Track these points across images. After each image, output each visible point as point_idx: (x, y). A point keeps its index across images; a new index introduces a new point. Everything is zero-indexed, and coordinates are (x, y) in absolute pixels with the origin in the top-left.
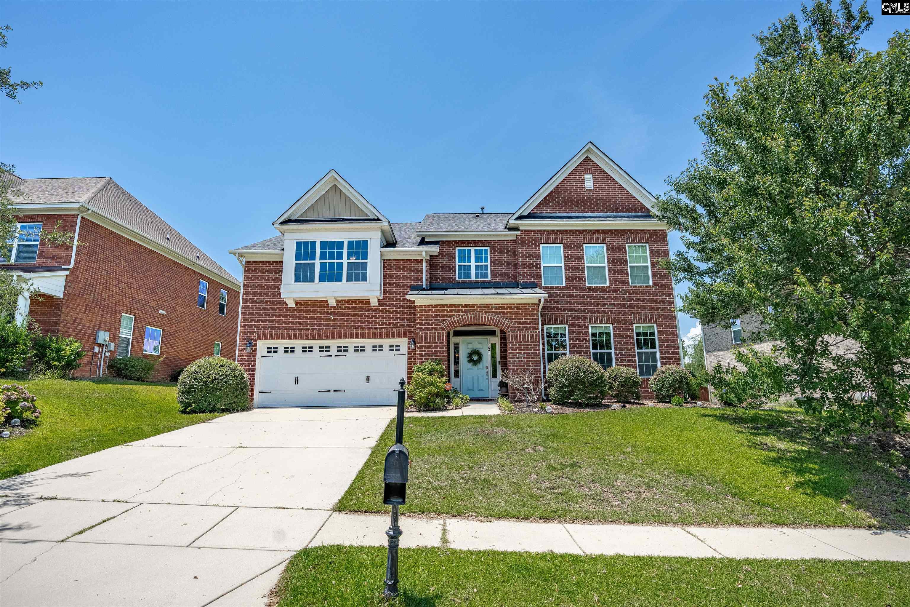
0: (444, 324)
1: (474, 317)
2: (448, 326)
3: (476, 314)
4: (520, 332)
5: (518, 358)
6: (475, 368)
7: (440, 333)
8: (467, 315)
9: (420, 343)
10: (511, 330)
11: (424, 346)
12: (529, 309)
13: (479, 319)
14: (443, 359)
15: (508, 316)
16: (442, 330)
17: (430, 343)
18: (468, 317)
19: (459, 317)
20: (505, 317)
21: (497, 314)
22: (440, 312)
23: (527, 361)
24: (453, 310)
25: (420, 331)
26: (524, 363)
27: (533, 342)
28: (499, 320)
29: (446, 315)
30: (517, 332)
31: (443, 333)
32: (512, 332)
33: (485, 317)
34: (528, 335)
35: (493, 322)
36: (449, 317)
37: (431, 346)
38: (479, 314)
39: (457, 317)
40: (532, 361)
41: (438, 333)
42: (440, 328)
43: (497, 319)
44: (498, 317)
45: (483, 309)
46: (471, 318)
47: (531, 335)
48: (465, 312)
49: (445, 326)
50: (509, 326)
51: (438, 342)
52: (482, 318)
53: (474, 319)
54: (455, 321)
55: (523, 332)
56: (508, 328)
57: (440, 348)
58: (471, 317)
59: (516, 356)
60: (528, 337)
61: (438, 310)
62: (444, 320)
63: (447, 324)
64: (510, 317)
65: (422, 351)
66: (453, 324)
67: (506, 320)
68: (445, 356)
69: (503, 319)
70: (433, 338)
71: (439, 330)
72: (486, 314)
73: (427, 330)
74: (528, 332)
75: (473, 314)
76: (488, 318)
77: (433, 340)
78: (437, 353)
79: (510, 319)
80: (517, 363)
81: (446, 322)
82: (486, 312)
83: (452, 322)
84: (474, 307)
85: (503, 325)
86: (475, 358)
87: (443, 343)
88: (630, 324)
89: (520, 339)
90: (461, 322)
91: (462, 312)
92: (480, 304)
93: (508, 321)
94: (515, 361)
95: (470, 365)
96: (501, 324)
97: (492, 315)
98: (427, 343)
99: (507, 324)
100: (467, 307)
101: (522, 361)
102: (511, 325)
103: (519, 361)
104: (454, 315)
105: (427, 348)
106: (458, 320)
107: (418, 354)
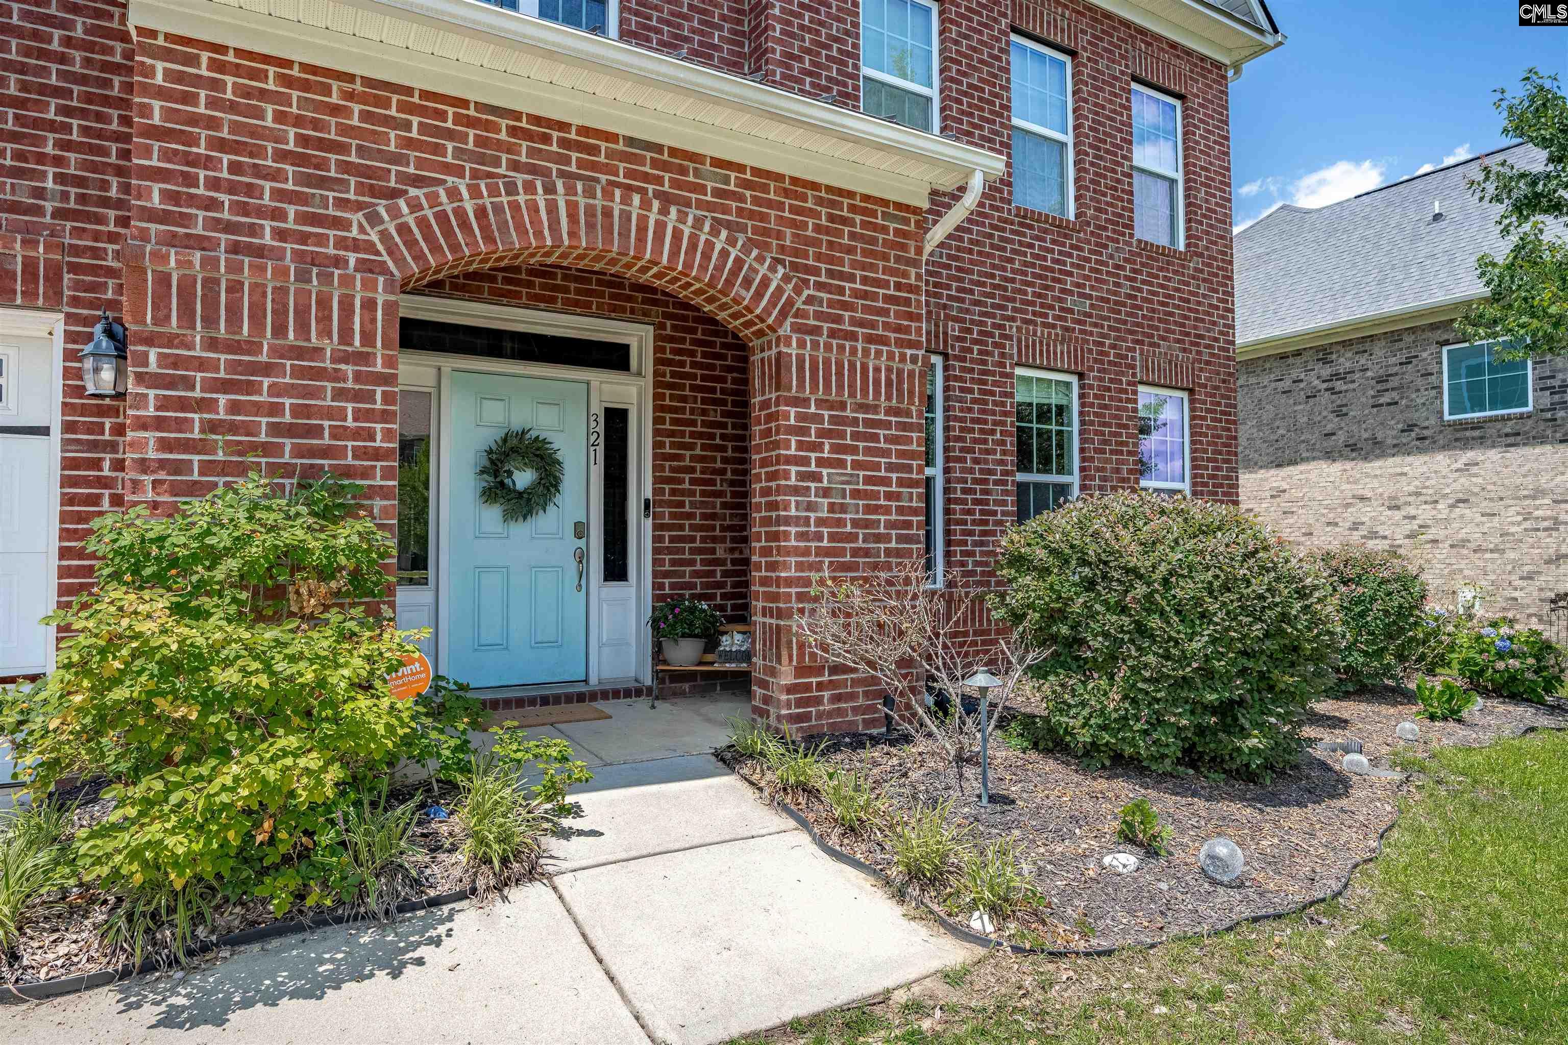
0: (374, 219)
1: (590, 211)
2: (411, 244)
3: (608, 195)
4: (841, 348)
5: (826, 493)
6: (520, 530)
7: (347, 281)
8: (550, 189)
9: (170, 341)
10: (797, 329)
11: (202, 365)
12: (884, 230)
13: (624, 234)
14: (366, 473)
15: (782, 249)
16: (363, 266)
17: (253, 347)
18: (552, 208)
19: (494, 191)
20: (765, 247)
21: (728, 225)
22: (344, 130)
23: (868, 509)
24: (450, 135)
25: (172, 240)
26: (855, 523)
27: (897, 412)
28: (739, 262)
29: (397, 159)
30: (828, 347)
31: (368, 285)
32: (801, 344)
33: (660, 227)
34: (877, 370)
35: (703, 268)
36: (418, 181)
37: (267, 369)
38: (626, 200)
39: (475, 192)
40: (887, 511)
41: (325, 278)
42: (341, 243)
43: (724, 254)
44: (732, 241)
45: (646, 178)
46: (573, 217)
47: (889, 370)
48: (533, 170)
49: (385, 236)
50: (790, 303)
51: (330, 346)
52: (642, 229)
53: (590, 226)
54: (460, 213)
55: (854, 351)
56: (783, 314)
57: (339, 394)
58: (572, 207)
59: (817, 478)
60: (877, 382)
61: (335, 110)
62: (374, 192)
63: (403, 229)
64: (796, 253)
65: (183, 405)
66: (448, 233)
67: (773, 269)
68: (377, 454)
69: (760, 259)
70: (280, 313)
71: (339, 262)
72: (664, 211)
73: (235, 248)
74: (879, 353)
75: (590, 193)
76: (677, 235)
77: (280, 330)
78: (316, 431)
79: (795, 267)
80: (820, 522)
81: (395, 213)
82: (666, 200)
83: (442, 217)
84: (594, 150)
85: (759, 295)
86: (523, 478)
87: (364, 358)
88: (1129, 384)
89: (840, 387)
90: (503, 227)
91: (515, 166)
92: (631, 141)
93: (786, 279)
94: (810, 507)
95: (493, 514)
96: (747, 283)
97: (698, 223)
98: (233, 347)
99: (779, 290)
100: (546, 139)
101: (843, 508)
102: (799, 304)
103: (832, 508)
104: (459, 172)
105: (225, 386)
106: (481, 213)
107: (143, 425)
